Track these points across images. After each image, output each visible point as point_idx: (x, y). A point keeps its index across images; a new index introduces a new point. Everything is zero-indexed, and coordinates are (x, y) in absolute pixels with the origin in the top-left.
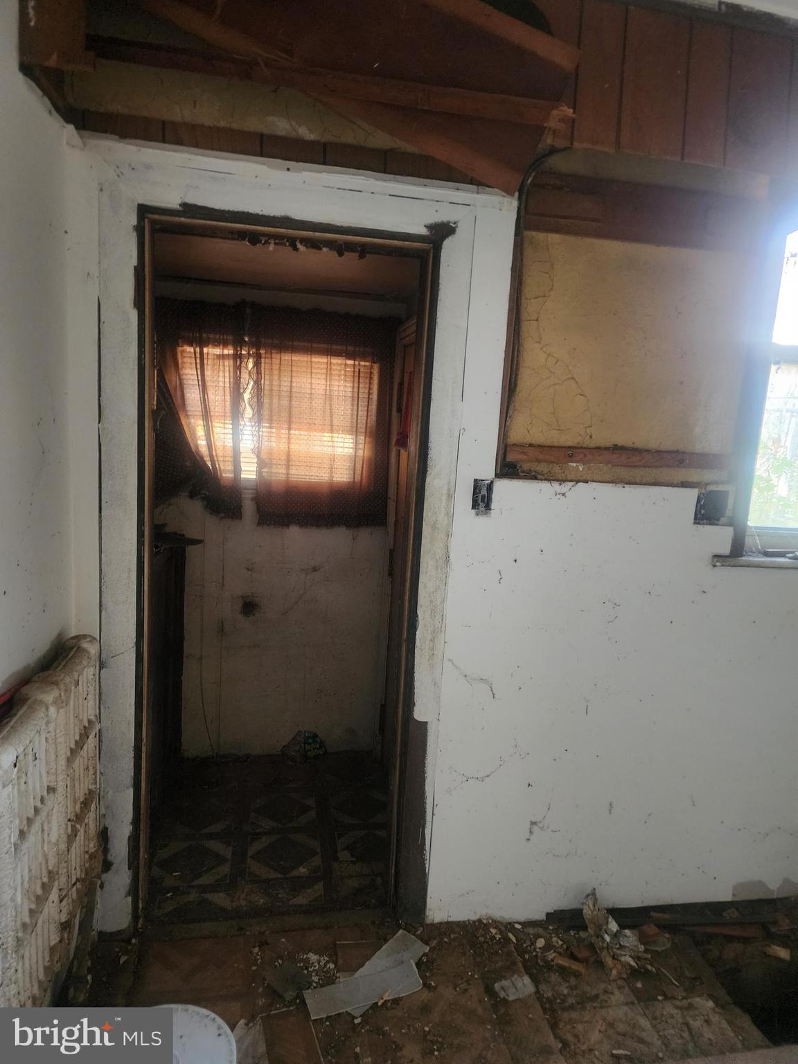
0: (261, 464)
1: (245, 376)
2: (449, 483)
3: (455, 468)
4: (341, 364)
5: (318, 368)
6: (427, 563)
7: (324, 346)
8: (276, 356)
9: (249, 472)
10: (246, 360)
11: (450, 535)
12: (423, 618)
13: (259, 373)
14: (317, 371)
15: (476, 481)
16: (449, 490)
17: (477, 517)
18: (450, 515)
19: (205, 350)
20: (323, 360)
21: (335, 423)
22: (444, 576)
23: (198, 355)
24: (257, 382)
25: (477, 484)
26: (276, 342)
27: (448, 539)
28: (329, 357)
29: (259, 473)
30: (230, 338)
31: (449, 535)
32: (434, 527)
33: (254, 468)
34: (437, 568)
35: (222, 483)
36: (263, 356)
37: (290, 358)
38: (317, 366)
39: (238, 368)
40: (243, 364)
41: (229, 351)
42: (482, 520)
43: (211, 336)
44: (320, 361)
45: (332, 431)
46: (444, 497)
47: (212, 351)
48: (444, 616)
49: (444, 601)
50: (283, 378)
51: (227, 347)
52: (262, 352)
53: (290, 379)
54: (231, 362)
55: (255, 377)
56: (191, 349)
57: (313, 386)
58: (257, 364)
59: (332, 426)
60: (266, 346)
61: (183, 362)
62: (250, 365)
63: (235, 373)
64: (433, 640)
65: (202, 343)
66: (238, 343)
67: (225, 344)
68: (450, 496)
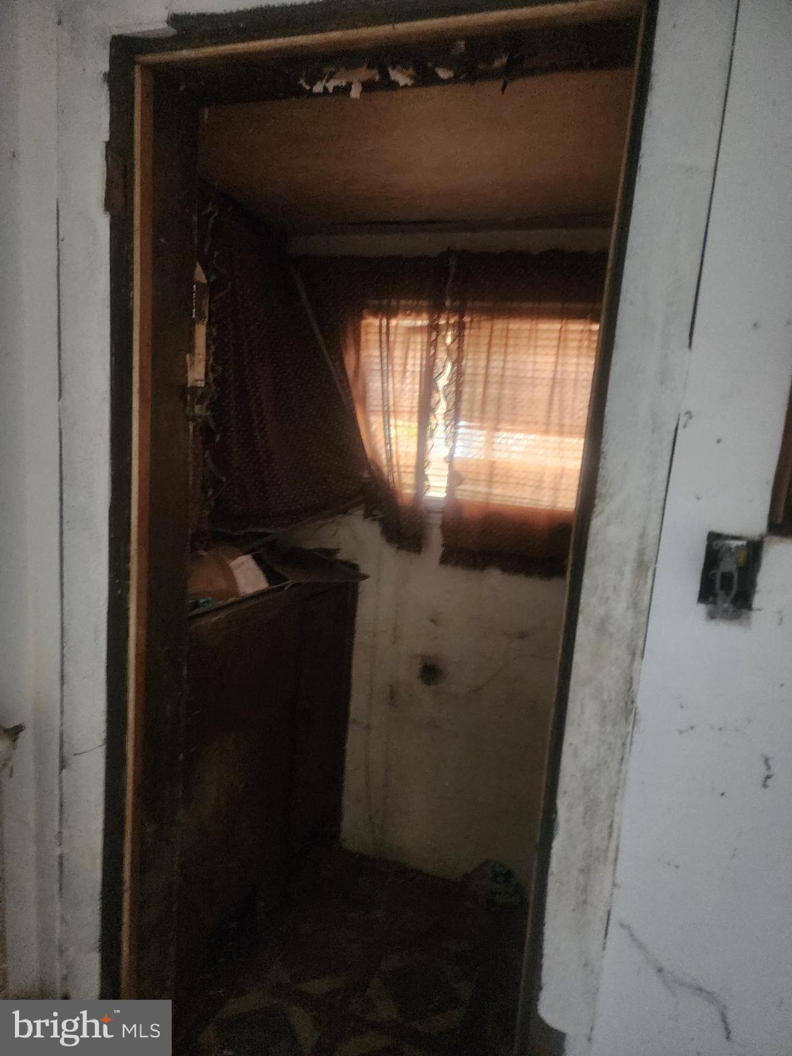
0: (455, 478)
1: (442, 355)
2: (643, 536)
3: (661, 504)
4: (582, 331)
5: (547, 339)
6: (582, 706)
7: (559, 305)
8: (486, 325)
9: (437, 489)
10: (443, 333)
11: (638, 653)
12: (568, 821)
13: (460, 349)
14: (546, 343)
15: (713, 537)
16: (641, 552)
17: (713, 623)
18: (642, 610)
19: (393, 322)
20: (556, 326)
21: (567, 421)
22: (619, 742)
23: (384, 330)
24: (458, 363)
25: (715, 547)
26: (488, 304)
27: (633, 660)
28: (564, 321)
29: (450, 490)
30: (425, 303)
31: (636, 651)
32: (602, 627)
33: (444, 483)
34: (604, 719)
35: (400, 501)
36: (467, 325)
37: (505, 326)
38: (545, 336)
39: (433, 344)
40: (440, 339)
41: (422, 321)
42: (725, 631)
43: (403, 302)
44: (549, 328)
45: (561, 433)
46: (629, 569)
47: (402, 323)
48: (615, 826)
49: (615, 795)
50: (494, 357)
51: (421, 315)
52: (467, 319)
53: (502, 357)
54: (425, 338)
55: (454, 356)
56: (376, 322)
57: (538, 366)
58: (459, 337)
59: (561, 426)
60: (473, 311)
61: (367, 341)
62: (449, 340)
63: (428, 351)
64: (586, 871)
65: (391, 313)
66: (436, 309)
67: (418, 311)
68: (645, 566)
